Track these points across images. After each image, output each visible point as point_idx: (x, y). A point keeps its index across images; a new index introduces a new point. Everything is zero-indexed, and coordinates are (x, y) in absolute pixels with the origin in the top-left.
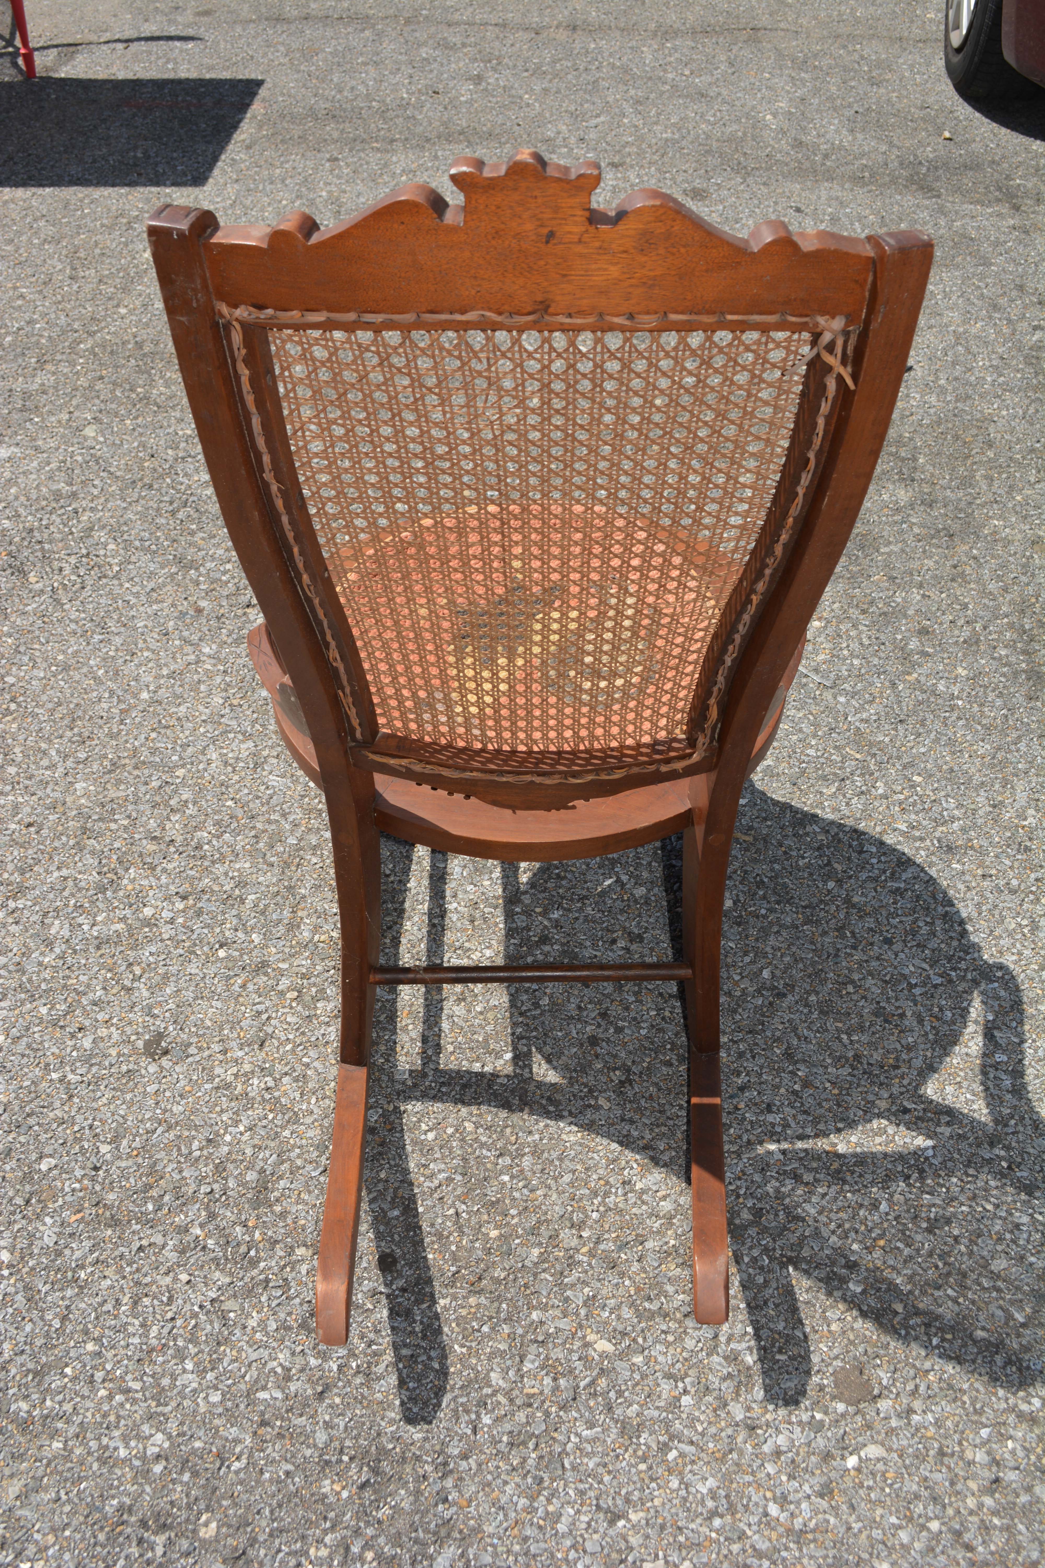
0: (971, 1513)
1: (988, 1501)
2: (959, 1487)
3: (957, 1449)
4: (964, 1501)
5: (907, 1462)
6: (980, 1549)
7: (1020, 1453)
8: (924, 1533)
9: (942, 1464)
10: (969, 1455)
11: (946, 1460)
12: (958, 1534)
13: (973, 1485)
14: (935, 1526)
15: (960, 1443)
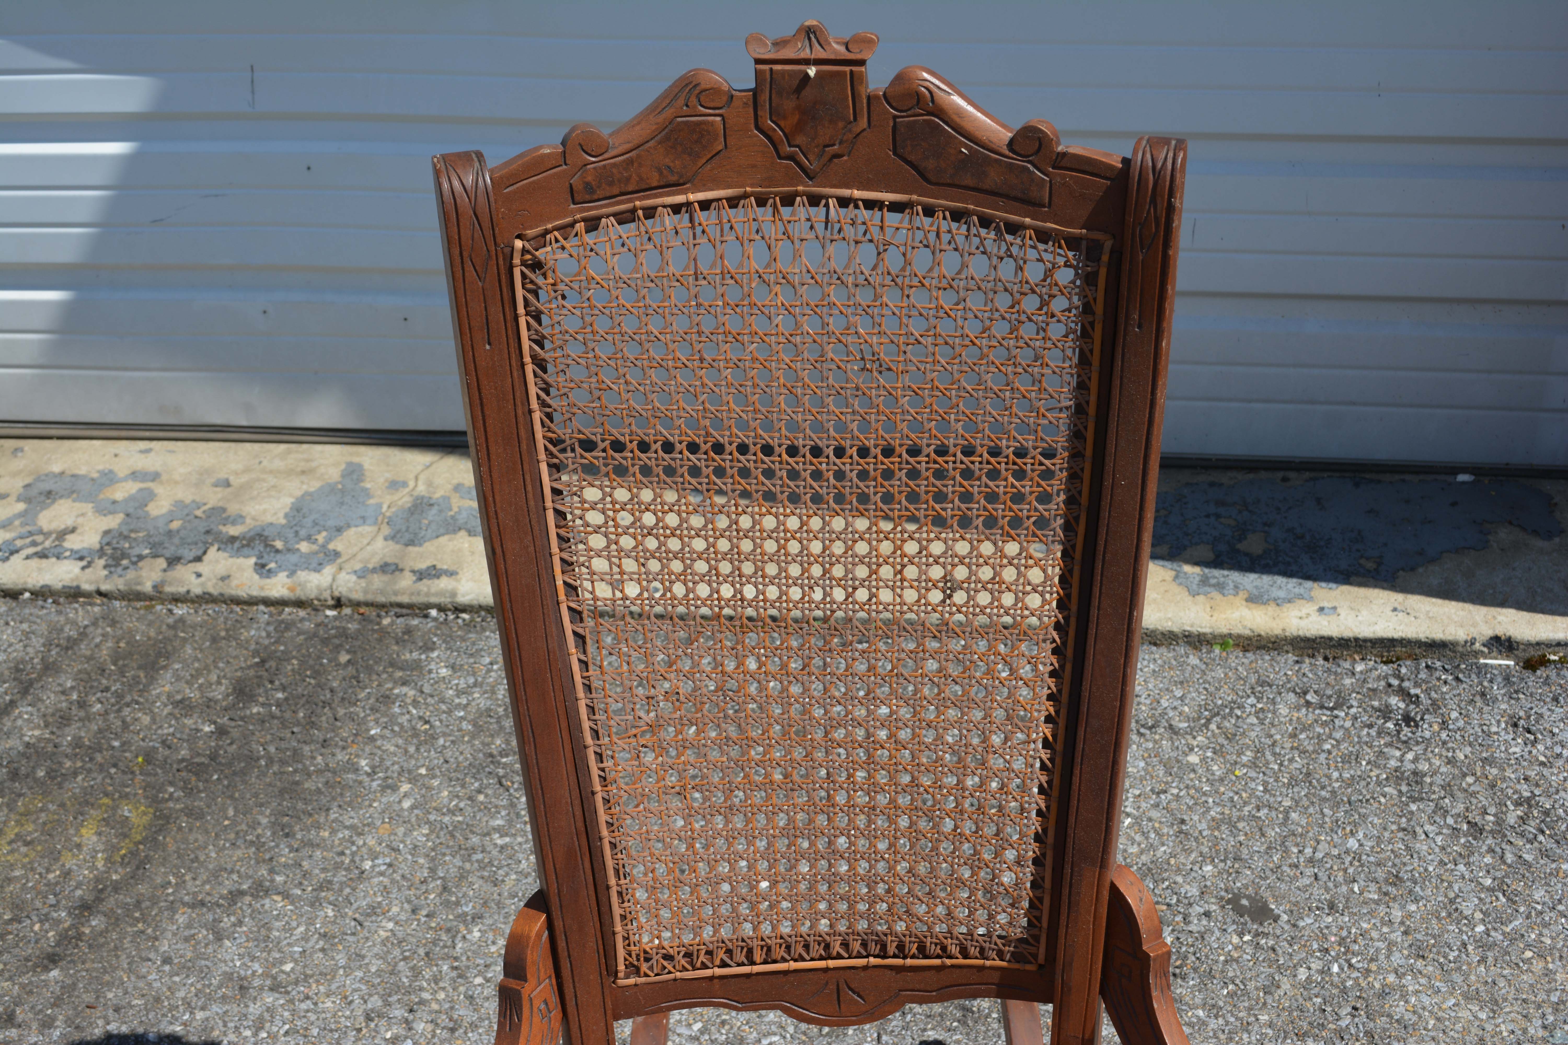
0: (444, 989)
1: (426, 996)
2: (447, 1006)
3: (438, 1031)
4: (447, 996)
5: (487, 1022)
6: (445, 968)
7: (382, 1029)
8: (489, 975)
9: (456, 1022)
10: (430, 1027)
11: (451, 1025)
12: (460, 976)
13: (435, 1006)
14: (479, 980)
15: (433, 1036)
